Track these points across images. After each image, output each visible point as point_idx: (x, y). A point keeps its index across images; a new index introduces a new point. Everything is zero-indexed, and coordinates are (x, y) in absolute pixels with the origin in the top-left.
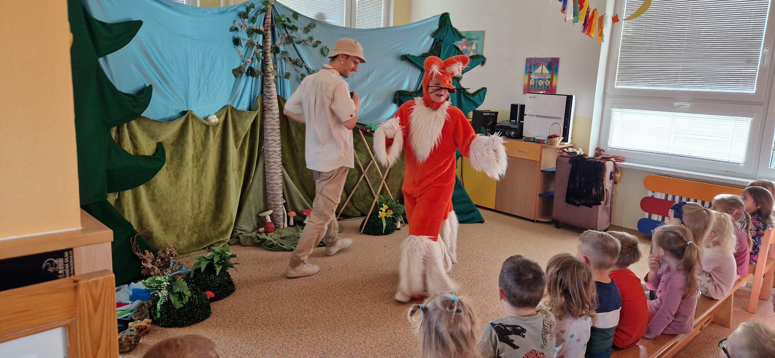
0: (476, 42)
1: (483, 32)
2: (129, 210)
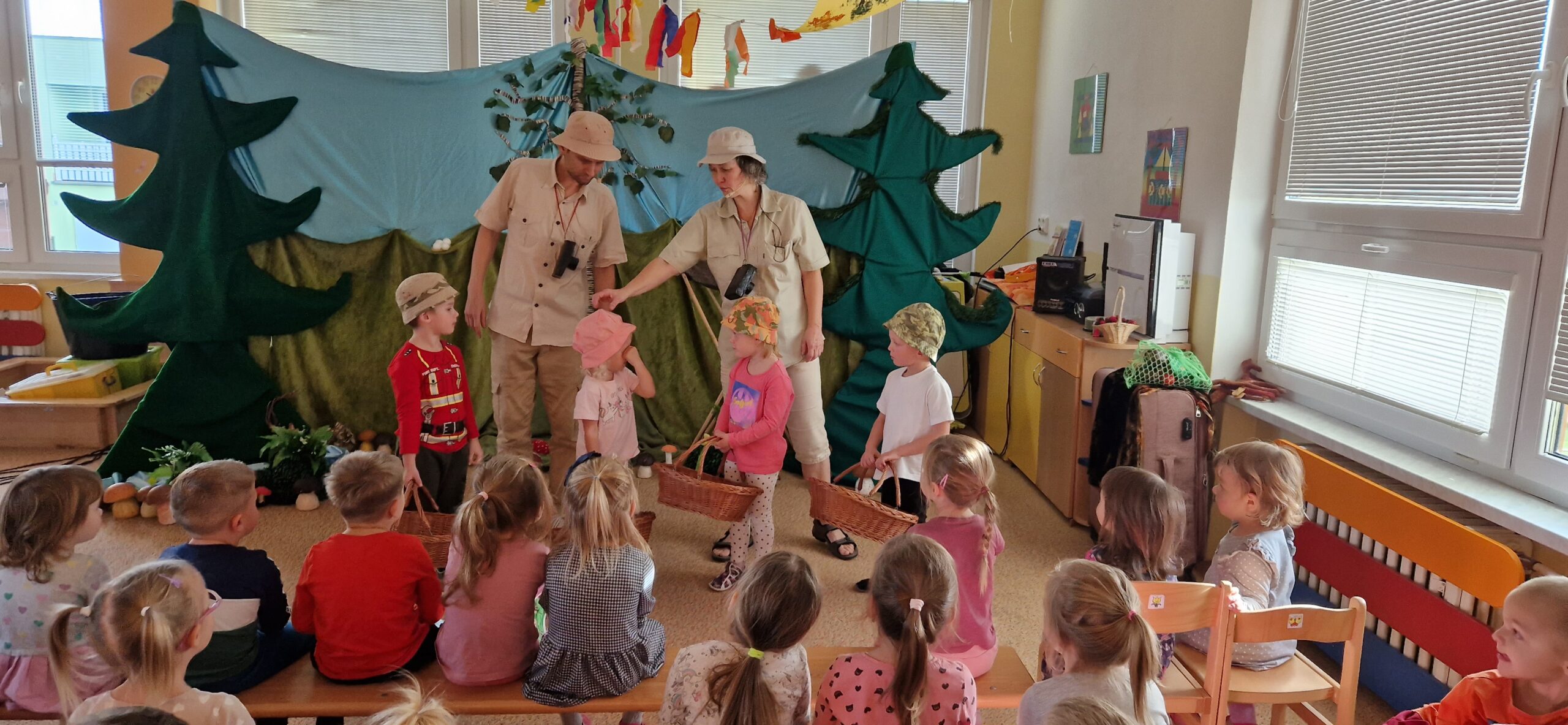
1: (1107, 76)
2: (286, 365)
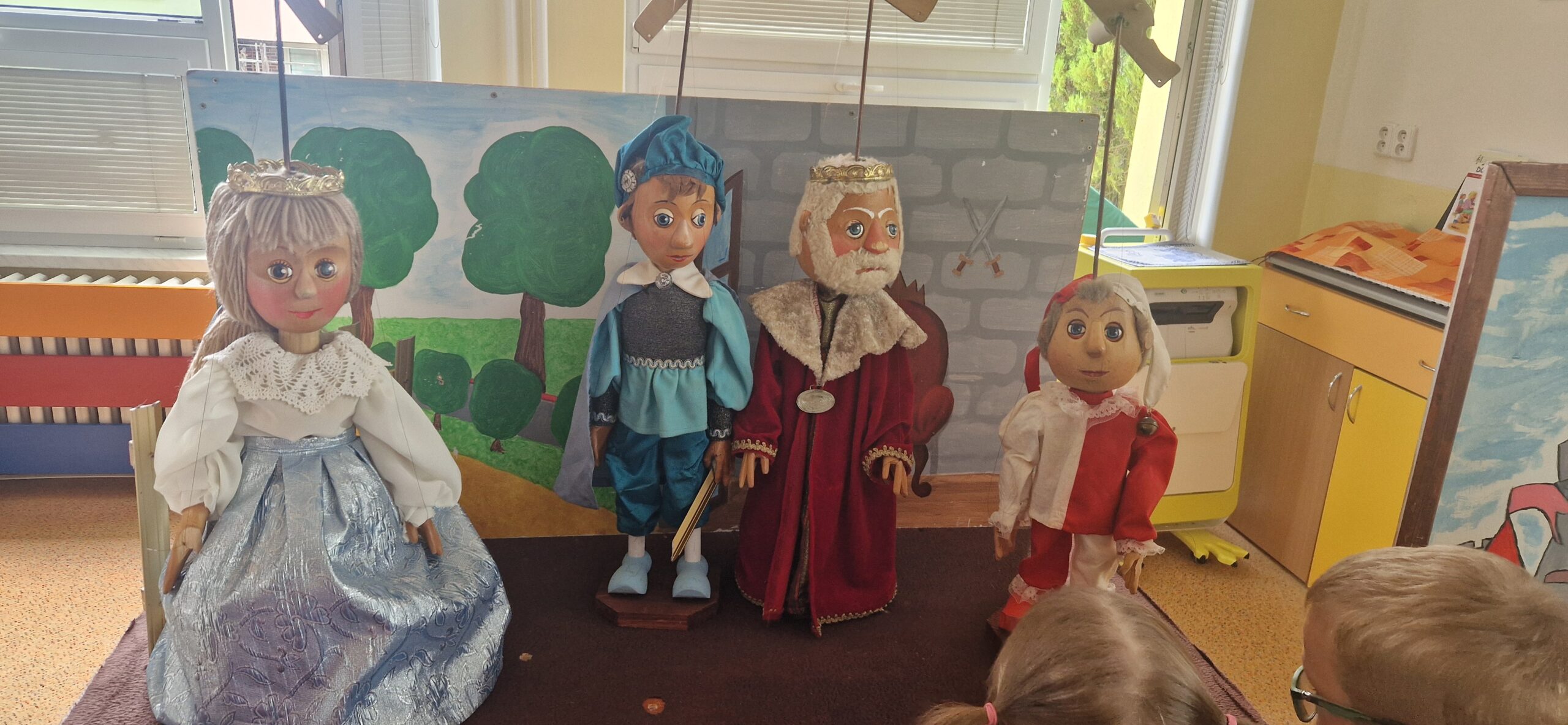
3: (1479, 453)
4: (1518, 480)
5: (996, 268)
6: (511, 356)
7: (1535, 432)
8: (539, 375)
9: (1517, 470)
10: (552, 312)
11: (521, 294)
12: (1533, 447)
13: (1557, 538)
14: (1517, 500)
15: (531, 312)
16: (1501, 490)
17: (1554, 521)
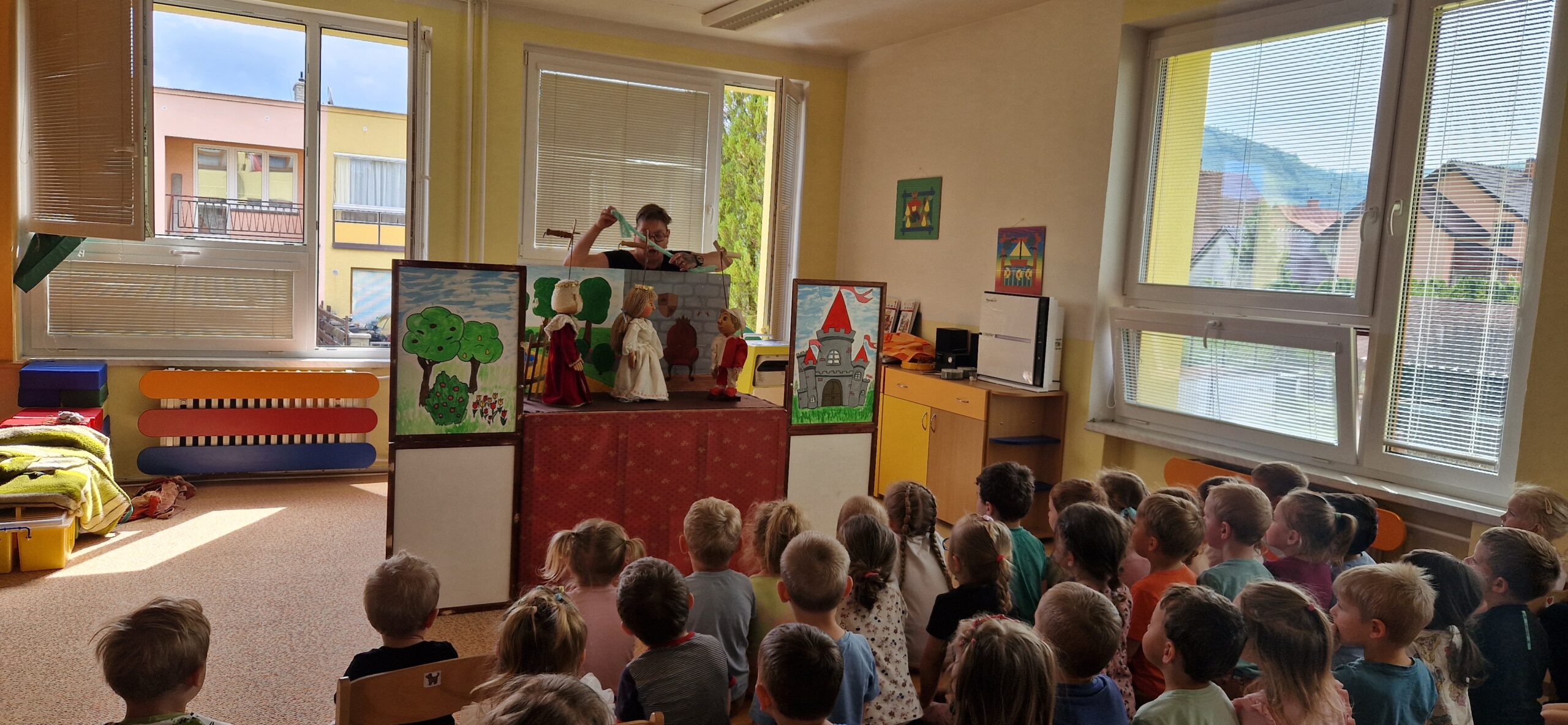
0: (930, 198)
1: (940, 180)
3: (802, 333)
4: (810, 339)
5: (708, 314)
6: (582, 338)
7: (811, 329)
8: (589, 344)
9: (809, 336)
10: (594, 325)
11: (585, 321)
12: (811, 332)
13: (820, 351)
14: (811, 342)
15: (588, 326)
16: (807, 341)
17: (819, 347)
